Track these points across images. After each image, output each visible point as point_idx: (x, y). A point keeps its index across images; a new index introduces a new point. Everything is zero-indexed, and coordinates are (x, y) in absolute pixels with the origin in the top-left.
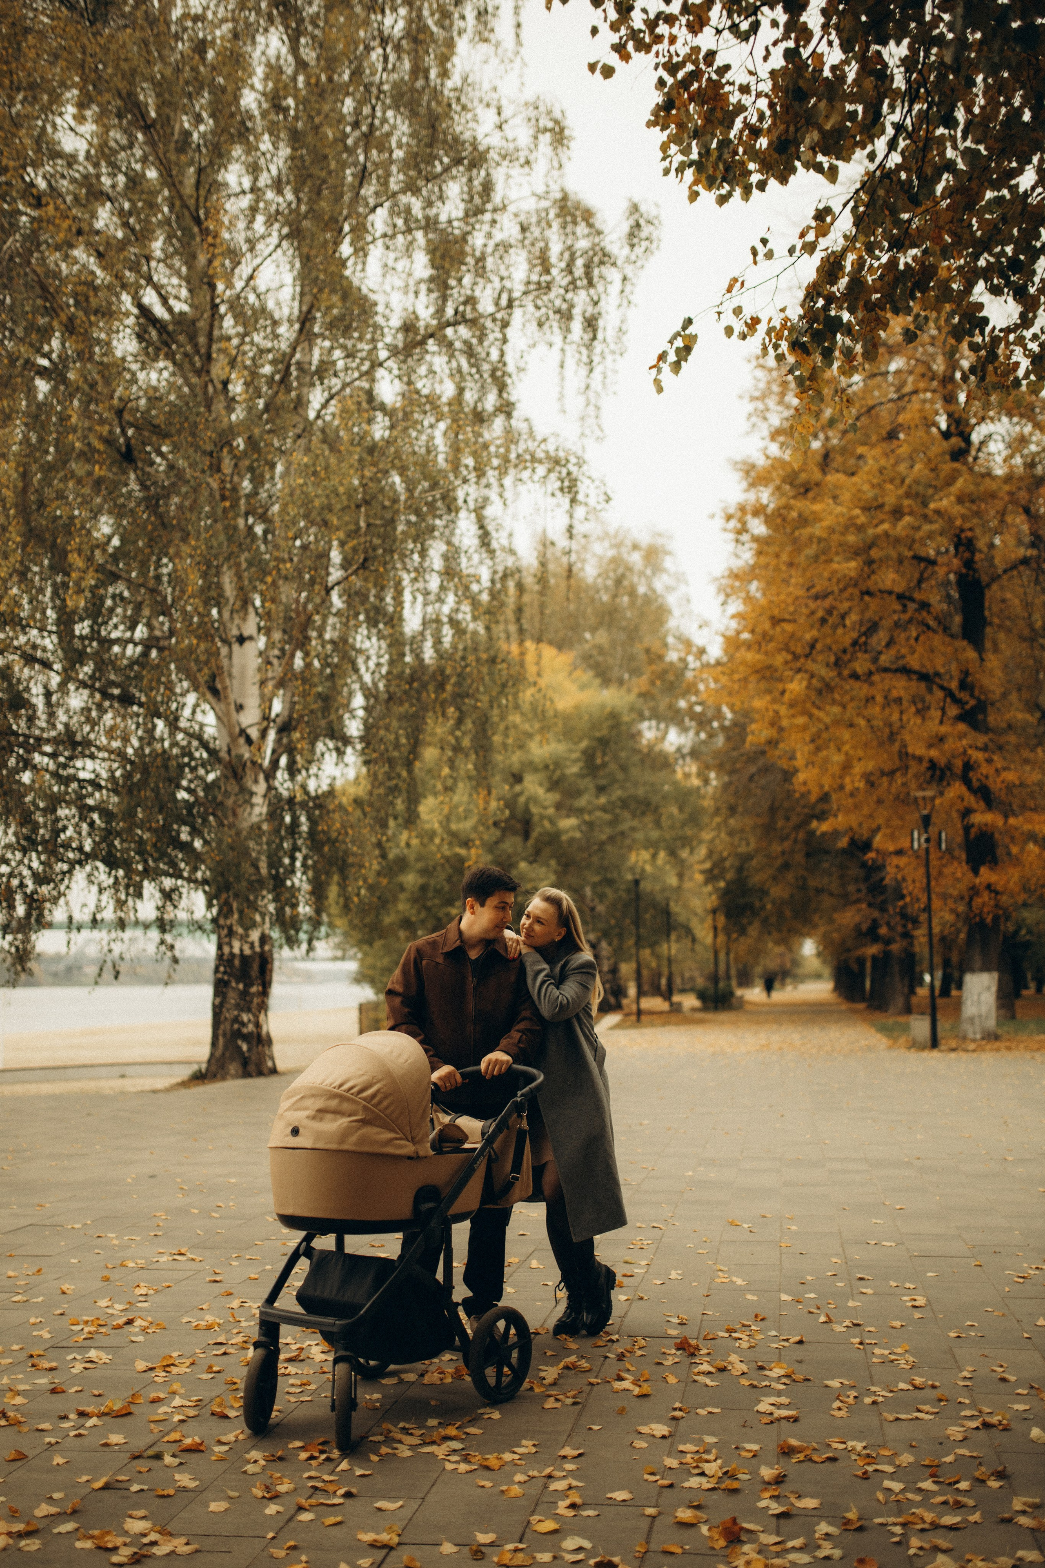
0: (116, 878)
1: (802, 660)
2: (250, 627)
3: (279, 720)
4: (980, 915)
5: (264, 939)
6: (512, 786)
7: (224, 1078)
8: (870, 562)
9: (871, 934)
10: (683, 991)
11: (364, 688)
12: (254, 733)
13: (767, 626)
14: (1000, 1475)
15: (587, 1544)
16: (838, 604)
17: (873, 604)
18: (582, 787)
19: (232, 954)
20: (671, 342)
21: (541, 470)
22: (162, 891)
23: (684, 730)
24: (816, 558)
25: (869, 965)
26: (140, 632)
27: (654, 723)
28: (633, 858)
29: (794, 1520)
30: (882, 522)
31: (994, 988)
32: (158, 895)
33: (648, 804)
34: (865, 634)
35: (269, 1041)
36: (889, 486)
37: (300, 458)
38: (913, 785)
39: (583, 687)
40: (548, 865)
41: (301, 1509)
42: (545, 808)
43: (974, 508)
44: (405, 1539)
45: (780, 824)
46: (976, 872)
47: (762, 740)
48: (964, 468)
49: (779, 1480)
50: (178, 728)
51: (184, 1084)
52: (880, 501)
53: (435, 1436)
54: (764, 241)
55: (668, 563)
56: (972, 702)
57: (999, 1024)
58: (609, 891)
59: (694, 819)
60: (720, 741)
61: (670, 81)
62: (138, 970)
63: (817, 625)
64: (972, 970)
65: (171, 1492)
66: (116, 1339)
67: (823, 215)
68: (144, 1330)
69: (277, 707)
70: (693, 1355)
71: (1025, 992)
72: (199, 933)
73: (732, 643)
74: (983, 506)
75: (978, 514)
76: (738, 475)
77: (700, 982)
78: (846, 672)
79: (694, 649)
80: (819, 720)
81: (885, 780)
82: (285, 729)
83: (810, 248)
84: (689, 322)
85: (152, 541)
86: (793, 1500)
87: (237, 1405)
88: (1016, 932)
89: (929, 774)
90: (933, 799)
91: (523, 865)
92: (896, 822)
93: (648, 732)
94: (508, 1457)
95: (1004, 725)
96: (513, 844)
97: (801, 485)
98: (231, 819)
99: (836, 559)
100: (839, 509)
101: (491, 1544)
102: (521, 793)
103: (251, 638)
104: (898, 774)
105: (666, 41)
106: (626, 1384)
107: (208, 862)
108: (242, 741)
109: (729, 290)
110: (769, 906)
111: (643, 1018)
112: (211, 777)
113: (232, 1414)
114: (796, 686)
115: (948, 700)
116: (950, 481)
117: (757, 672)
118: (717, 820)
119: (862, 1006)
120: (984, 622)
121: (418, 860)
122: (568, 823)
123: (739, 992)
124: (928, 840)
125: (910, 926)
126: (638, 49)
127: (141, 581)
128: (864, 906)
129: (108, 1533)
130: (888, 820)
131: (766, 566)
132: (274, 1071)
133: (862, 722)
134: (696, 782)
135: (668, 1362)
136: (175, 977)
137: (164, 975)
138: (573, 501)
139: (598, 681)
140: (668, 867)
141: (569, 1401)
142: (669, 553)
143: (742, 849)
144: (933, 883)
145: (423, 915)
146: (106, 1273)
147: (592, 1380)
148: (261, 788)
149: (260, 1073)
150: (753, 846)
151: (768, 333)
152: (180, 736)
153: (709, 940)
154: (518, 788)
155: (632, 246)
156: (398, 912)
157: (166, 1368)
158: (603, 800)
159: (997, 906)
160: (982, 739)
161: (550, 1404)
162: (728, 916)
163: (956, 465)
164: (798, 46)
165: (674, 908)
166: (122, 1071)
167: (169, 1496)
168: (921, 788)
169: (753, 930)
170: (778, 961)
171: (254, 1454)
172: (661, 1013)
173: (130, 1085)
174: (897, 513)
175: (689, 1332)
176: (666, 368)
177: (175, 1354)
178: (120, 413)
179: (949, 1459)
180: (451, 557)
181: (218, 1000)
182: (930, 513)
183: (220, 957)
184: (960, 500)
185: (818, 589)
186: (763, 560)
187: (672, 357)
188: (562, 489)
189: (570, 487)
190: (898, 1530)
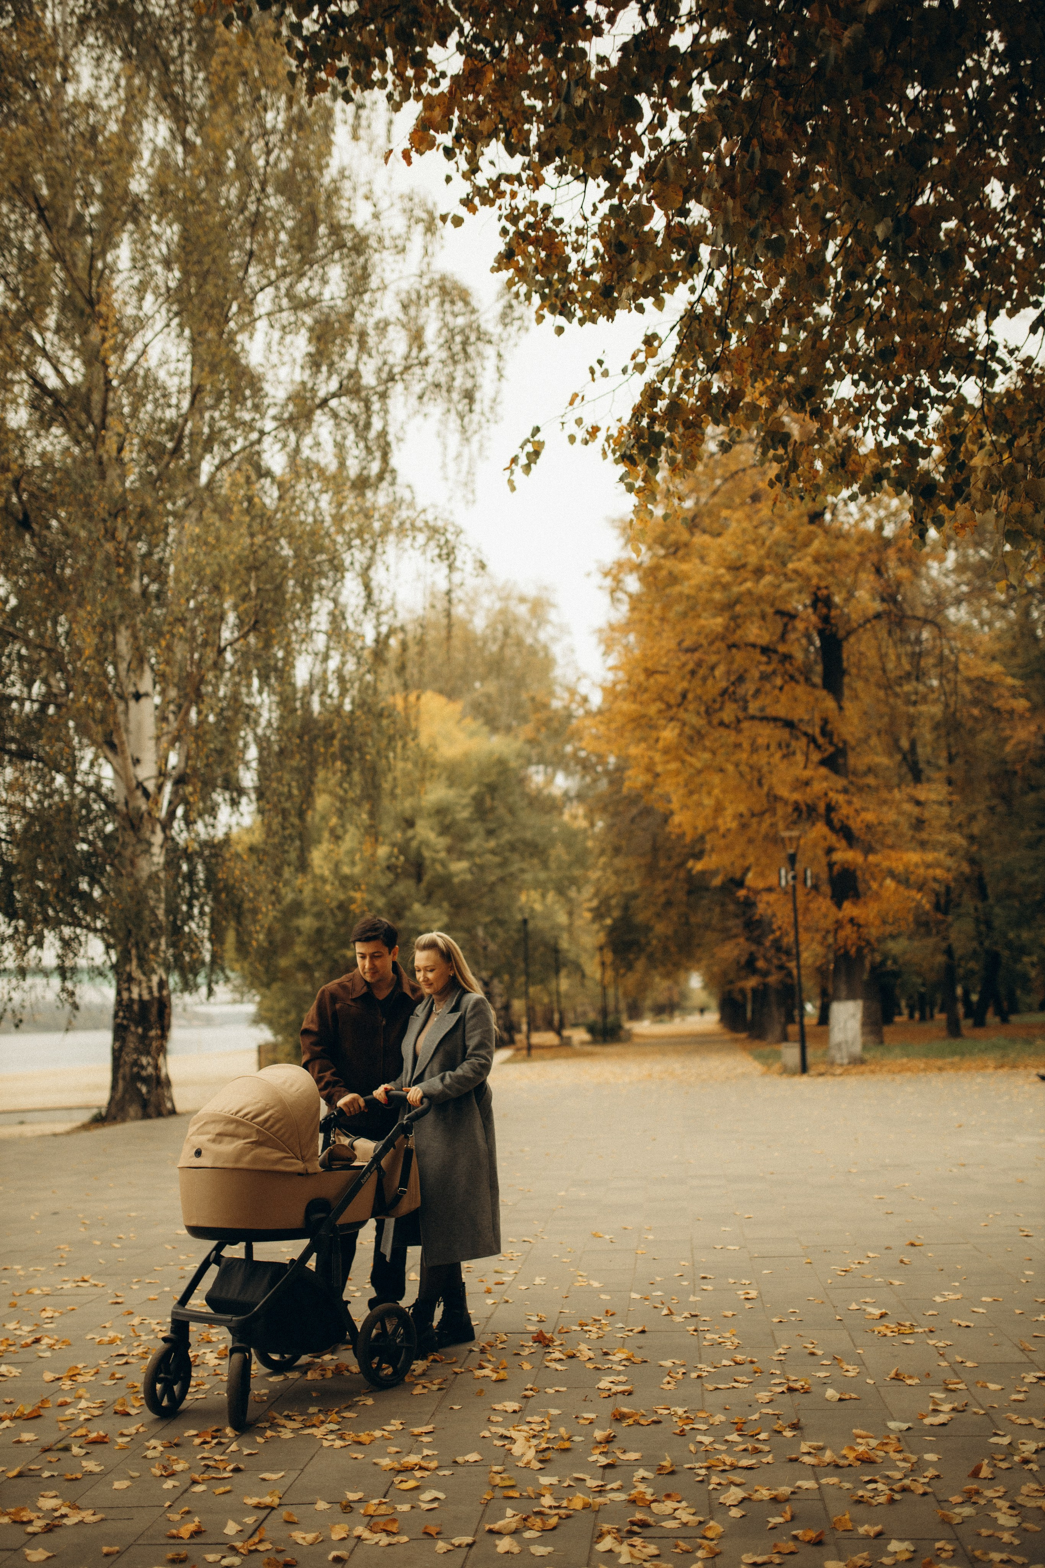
0: (16, 928)
1: (675, 710)
2: (146, 684)
3: (174, 773)
4: (845, 946)
5: (162, 984)
6: (404, 831)
7: (124, 1120)
8: (734, 618)
9: (749, 966)
10: (575, 1025)
11: (258, 740)
12: (151, 786)
13: (642, 677)
14: (795, 1427)
15: (441, 1496)
16: (706, 658)
17: (739, 656)
18: (472, 831)
19: (131, 1000)
20: (522, 447)
21: (421, 538)
22: (62, 939)
23: (569, 773)
24: (685, 615)
25: (749, 995)
26: (38, 688)
27: (541, 768)
28: (523, 898)
29: (618, 1469)
30: (745, 580)
31: (859, 1016)
32: (58, 944)
33: (536, 846)
34: (733, 684)
35: (168, 1083)
36: (752, 548)
37: (192, 528)
38: (781, 825)
39: (472, 734)
40: (440, 906)
41: (195, 1482)
42: (437, 852)
43: (829, 567)
44: (284, 1501)
45: (662, 863)
46: (839, 905)
47: (638, 784)
48: (819, 531)
49: (609, 1440)
50: (74, 781)
51: (85, 1127)
52: (743, 561)
53: (315, 1421)
54: (600, 362)
55: (553, 615)
56: (831, 749)
57: (865, 1047)
58: (500, 931)
59: (581, 859)
60: (603, 785)
61: (512, 229)
62: (37, 1017)
63: (688, 677)
64: (838, 998)
65: (79, 1476)
66: (25, 1355)
67: (650, 341)
68: (51, 1347)
69: (173, 759)
70: (548, 1346)
71: (897, 1019)
72: (99, 980)
73: (610, 693)
74: (837, 566)
75: (832, 573)
76: (616, 533)
77: (592, 1016)
78: (715, 721)
79: (578, 698)
80: (691, 765)
81: (754, 820)
82: (180, 781)
83: (641, 368)
84: (537, 430)
85: (49, 602)
86: (619, 1454)
87: (137, 1404)
88: (883, 963)
89: (795, 815)
90: (799, 838)
91: (417, 907)
92: (764, 860)
93: (537, 776)
94: (378, 1433)
95: (864, 768)
96: (404, 887)
97: (671, 545)
98: (129, 869)
99: (704, 615)
100: (705, 569)
101: (360, 1501)
102: (413, 838)
103: (147, 695)
104: (767, 815)
105: (508, 196)
106: (486, 1372)
107: (107, 911)
108: (139, 793)
109: (571, 403)
110: (654, 942)
111: (533, 1052)
112: (109, 828)
113: (133, 1411)
114: (669, 734)
115: (812, 746)
116: (806, 544)
117: (633, 720)
118: (603, 860)
119: (743, 1036)
120: (843, 672)
121: (314, 903)
122: (459, 867)
123: (628, 1025)
124: (794, 878)
125: (784, 958)
126: (483, 203)
127: (38, 641)
128: (742, 940)
129: (23, 1509)
130: (757, 859)
131: (641, 620)
132: (173, 1112)
133: (730, 768)
134: (583, 823)
135: (526, 1352)
136: (74, 1022)
137: (63, 1022)
138: (451, 567)
139: (486, 729)
140: (557, 907)
141: (435, 1387)
142: (553, 606)
143: (628, 889)
144: (800, 918)
145: (320, 957)
146: (13, 1300)
147: (457, 1370)
148: (158, 838)
149: (160, 1114)
150: (637, 886)
151: (607, 440)
152: (78, 790)
153: (598, 975)
154: (410, 833)
155: (505, 325)
156: (295, 955)
157: (72, 1378)
158: (492, 844)
159: (859, 938)
160: (841, 782)
161: (418, 1390)
162: (615, 952)
163: (812, 528)
164: (621, 203)
165: (564, 944)
166: (21, 1117)
167: (77, 1479)
168: (788, 828)
169: (640, 964)
170: (666, 994)
171: (153, 1442)
172: (551, 1047)
173: (28, 1130)
174: (759, 572)
175: (547, 1329)
176: (518, 469)
177: (80, 1366)
178: (16, 483)
179: (756, 1416)
180: (337, 617)
181: (117, 1044)
182: (789, 573)
183: (119, 1002)
184: (816, 560)
185: (687, 644)
186: (636, 615)
187: (523, 460)
188: (440, 556)
189: (448, 555)
190: (703, 1472)
